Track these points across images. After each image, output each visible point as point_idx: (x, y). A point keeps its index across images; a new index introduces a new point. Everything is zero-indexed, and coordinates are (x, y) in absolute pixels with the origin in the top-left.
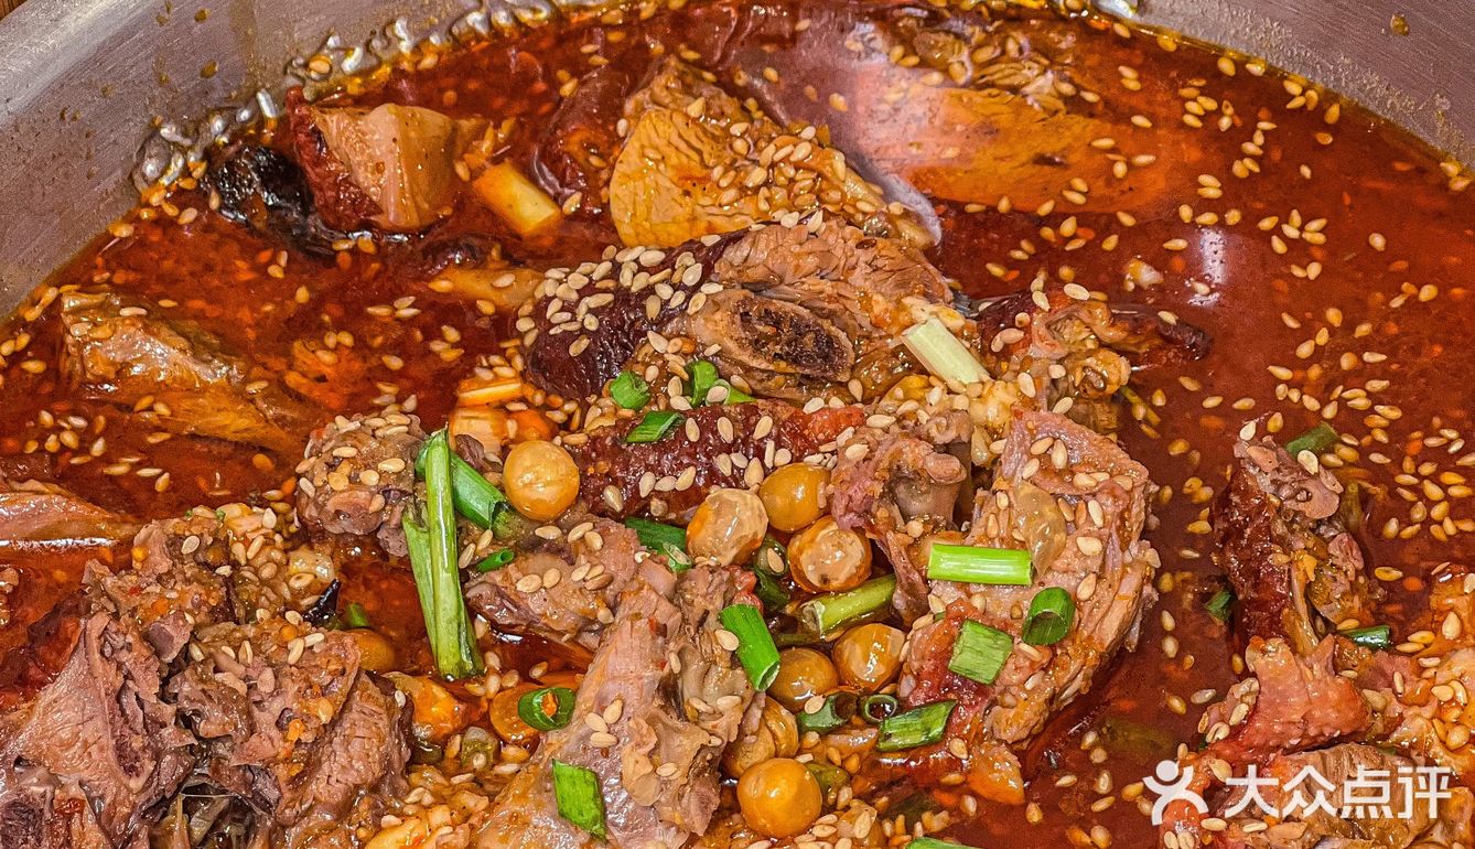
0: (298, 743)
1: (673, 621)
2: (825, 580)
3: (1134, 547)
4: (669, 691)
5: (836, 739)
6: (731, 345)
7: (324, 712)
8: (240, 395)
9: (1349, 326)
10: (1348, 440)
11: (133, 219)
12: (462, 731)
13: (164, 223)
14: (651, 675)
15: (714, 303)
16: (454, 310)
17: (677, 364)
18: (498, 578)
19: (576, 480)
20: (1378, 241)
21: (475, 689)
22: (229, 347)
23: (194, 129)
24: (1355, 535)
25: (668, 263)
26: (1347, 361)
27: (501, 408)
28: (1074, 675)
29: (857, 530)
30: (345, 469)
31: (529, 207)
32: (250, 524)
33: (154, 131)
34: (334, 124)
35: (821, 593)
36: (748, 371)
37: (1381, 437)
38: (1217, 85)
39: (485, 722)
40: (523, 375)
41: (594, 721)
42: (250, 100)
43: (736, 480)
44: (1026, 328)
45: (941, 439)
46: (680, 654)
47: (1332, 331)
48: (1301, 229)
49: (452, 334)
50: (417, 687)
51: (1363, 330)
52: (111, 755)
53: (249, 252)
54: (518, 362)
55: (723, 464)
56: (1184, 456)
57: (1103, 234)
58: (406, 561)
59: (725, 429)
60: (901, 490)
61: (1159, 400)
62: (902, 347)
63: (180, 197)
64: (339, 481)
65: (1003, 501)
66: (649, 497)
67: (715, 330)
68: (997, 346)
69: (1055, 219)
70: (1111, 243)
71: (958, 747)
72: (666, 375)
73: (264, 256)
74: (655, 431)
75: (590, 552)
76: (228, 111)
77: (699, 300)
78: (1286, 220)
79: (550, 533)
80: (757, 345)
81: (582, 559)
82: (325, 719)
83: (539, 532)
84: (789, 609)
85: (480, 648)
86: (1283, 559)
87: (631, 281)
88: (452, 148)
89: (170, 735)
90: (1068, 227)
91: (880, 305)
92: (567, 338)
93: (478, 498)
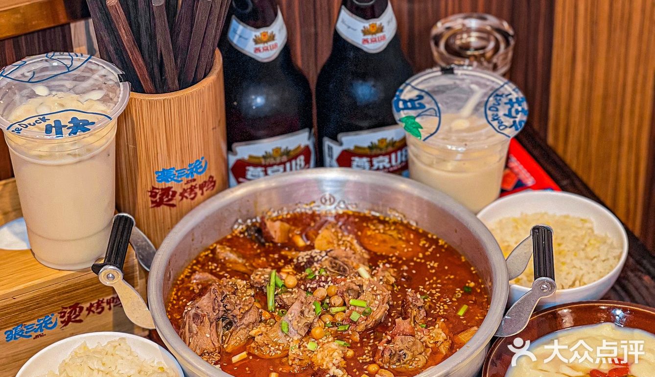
0: (242, 313)
1: (305, 302)
2: (334, 304)
3: (385, 304)
4: (302, 312)
5: (331, 328)
6: (328, 267)
7: (247, 308)
8: (244, 265)
9: (437, 280)
10: (430, 297)
11: (231, 235)
12: (270, 319)
13: (237, 237)
14: (300, 310)
15: (326, 259)
16: (285, 257)
17: (318, 268)
18: (280, 295)
19: (296, 283)
20: (446, 268)
21: (274, 314)
22: (244, 257)
23: (245, 221)
24: (426, 311)
25: (321, 252)
26: (434, 286)
27: (288, 273)
28: (371, 323)
29: (341, 297)
30: (258, 276)
31: (301, 242)
32: (241, 283)
33: (237, 220)
34: (269, 224)
35: (334, 306)
36: (330, 272)
37: (436, 298)
38: (427, 239)
39: (274, 318)
40: (293, 269)
41: (289, 315)
42: (255, 217)
43: (324, 287)
44: (378, 270)
45: (357, 284)
46: (305, 307)
47: (434, 281)
48: (434, 264)
49: (283, 261)
50: (264, 311)
51: (439, 281)
52: (212, 309)
53: (251, 243)
54: (293, 266)
55: (322, 284)
56: (400, 297)
57: (399, 260)
58: (266, 293)
59: (323, 279)
60: (349, 291)
61: (399, 287)
62: (358, 272)
63: (241, 233)
64: (257, 277)
65: (364, 294)
66: (308, 288)
67: (326, 264)
68: (373, 273)
69: (392, 257)
70: (400, 262)
71: (350, 332)
72: (316, 270)
73: (253, 244)
74: (311, 277)
75: (295, 293)
76: (251, 219)
77: (324, 259)
78: (431, 262)
79: (290, 290)
80: (333, 267)
81: (294, 294)
82: (247, 309)
83: (288, 290)
84: (328, 309)
85: (276, 308)
86: (410, 310)
87: (314, 255)
88: (289, 231)
89: (222, 308)
90: (394, 258)
91: (355, 264)
92: (301, 262)
93: (280, 283)
